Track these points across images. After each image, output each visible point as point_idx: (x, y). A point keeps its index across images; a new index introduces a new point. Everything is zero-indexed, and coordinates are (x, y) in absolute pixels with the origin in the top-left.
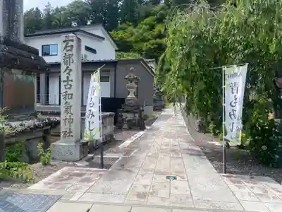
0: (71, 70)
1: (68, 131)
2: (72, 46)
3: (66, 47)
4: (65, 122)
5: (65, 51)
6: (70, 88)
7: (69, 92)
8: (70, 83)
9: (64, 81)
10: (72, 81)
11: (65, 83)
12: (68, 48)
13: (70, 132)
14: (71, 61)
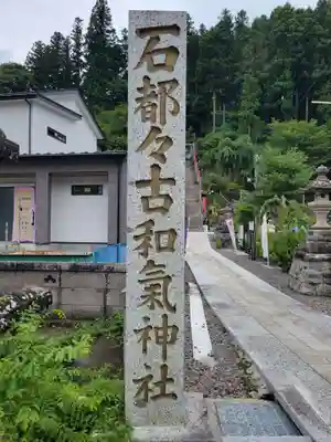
0: (168, 140)
1: (157, 377)
2: (173, 50)
3: (148, 53)
4: (146, 339)
5: (144, 71)
6: (164, 210)
7: (162, 223)
8: (165, 189)
9: (140, 183)
10: (172, 181)
11: (147, 191)
12: (159, 59)
13: (166, 380)
14: (170, 106)
